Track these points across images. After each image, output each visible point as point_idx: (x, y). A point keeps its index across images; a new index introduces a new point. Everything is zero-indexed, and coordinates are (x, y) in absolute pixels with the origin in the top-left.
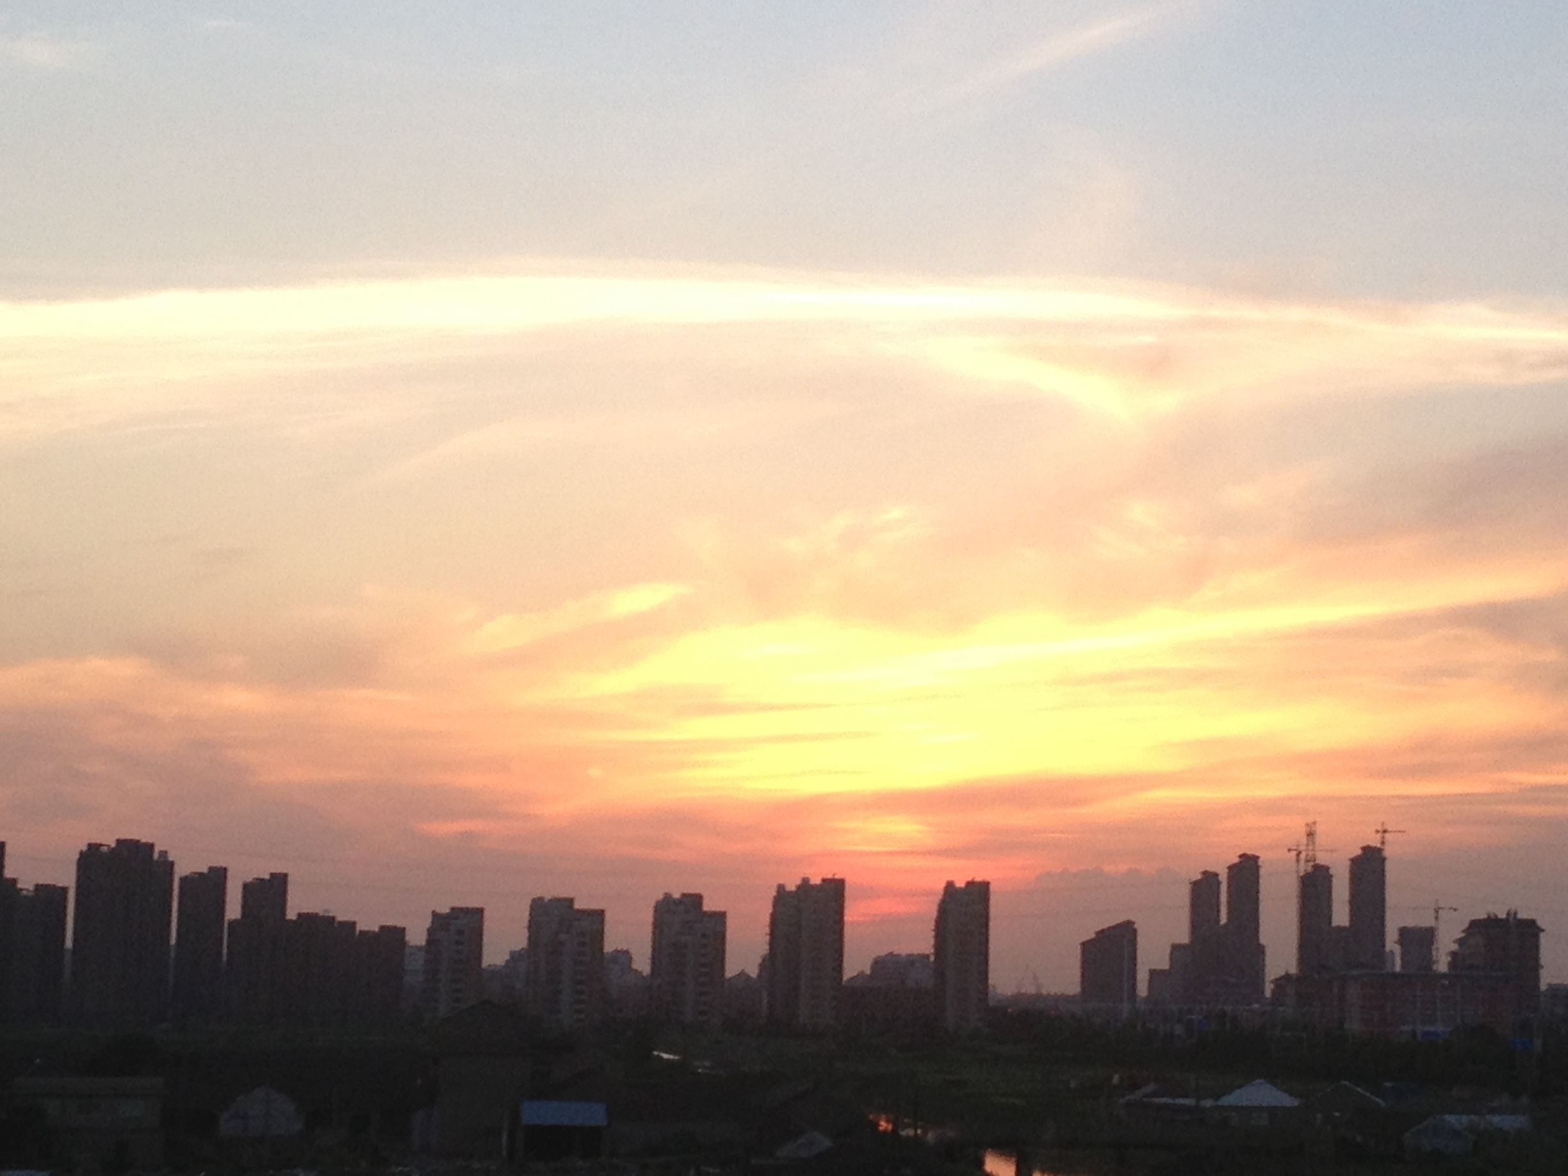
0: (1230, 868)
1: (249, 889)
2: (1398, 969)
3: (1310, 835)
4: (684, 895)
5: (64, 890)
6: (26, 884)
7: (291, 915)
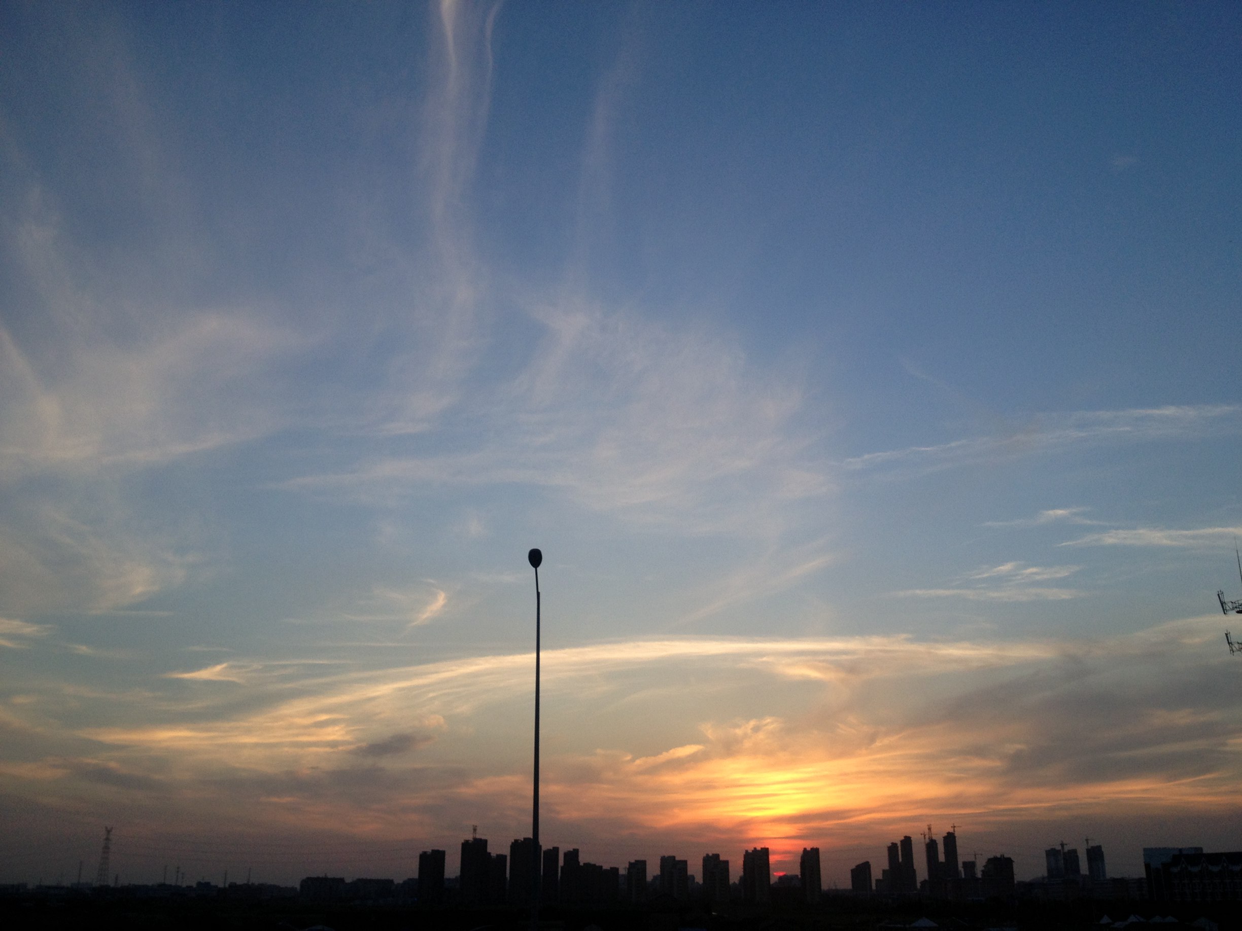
0: (902, 841)
1: (566, 855)
2: (963, 876)
3: (930, 829)
4: (713, 854)
5: (506, 856)
6: (494, 854)
7: (581, 864)
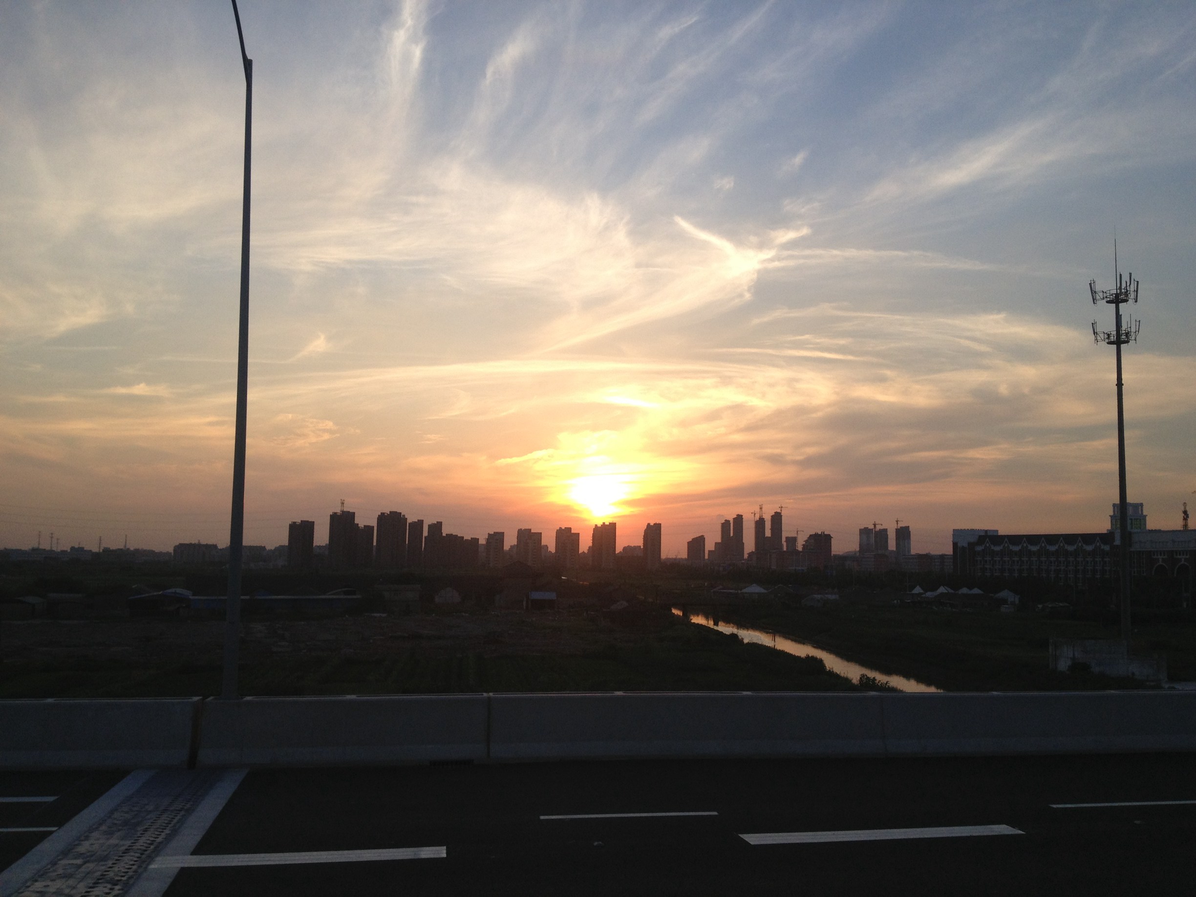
0: (734, 519)
1: (430, 527)
2: (785, 549)
3: (760, 510)
4: (565, 528)
5: (373, 527)
7: (444, 535)
